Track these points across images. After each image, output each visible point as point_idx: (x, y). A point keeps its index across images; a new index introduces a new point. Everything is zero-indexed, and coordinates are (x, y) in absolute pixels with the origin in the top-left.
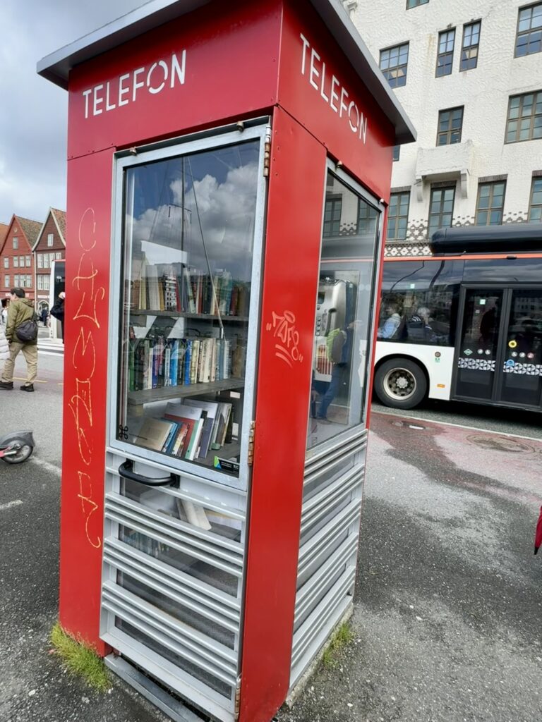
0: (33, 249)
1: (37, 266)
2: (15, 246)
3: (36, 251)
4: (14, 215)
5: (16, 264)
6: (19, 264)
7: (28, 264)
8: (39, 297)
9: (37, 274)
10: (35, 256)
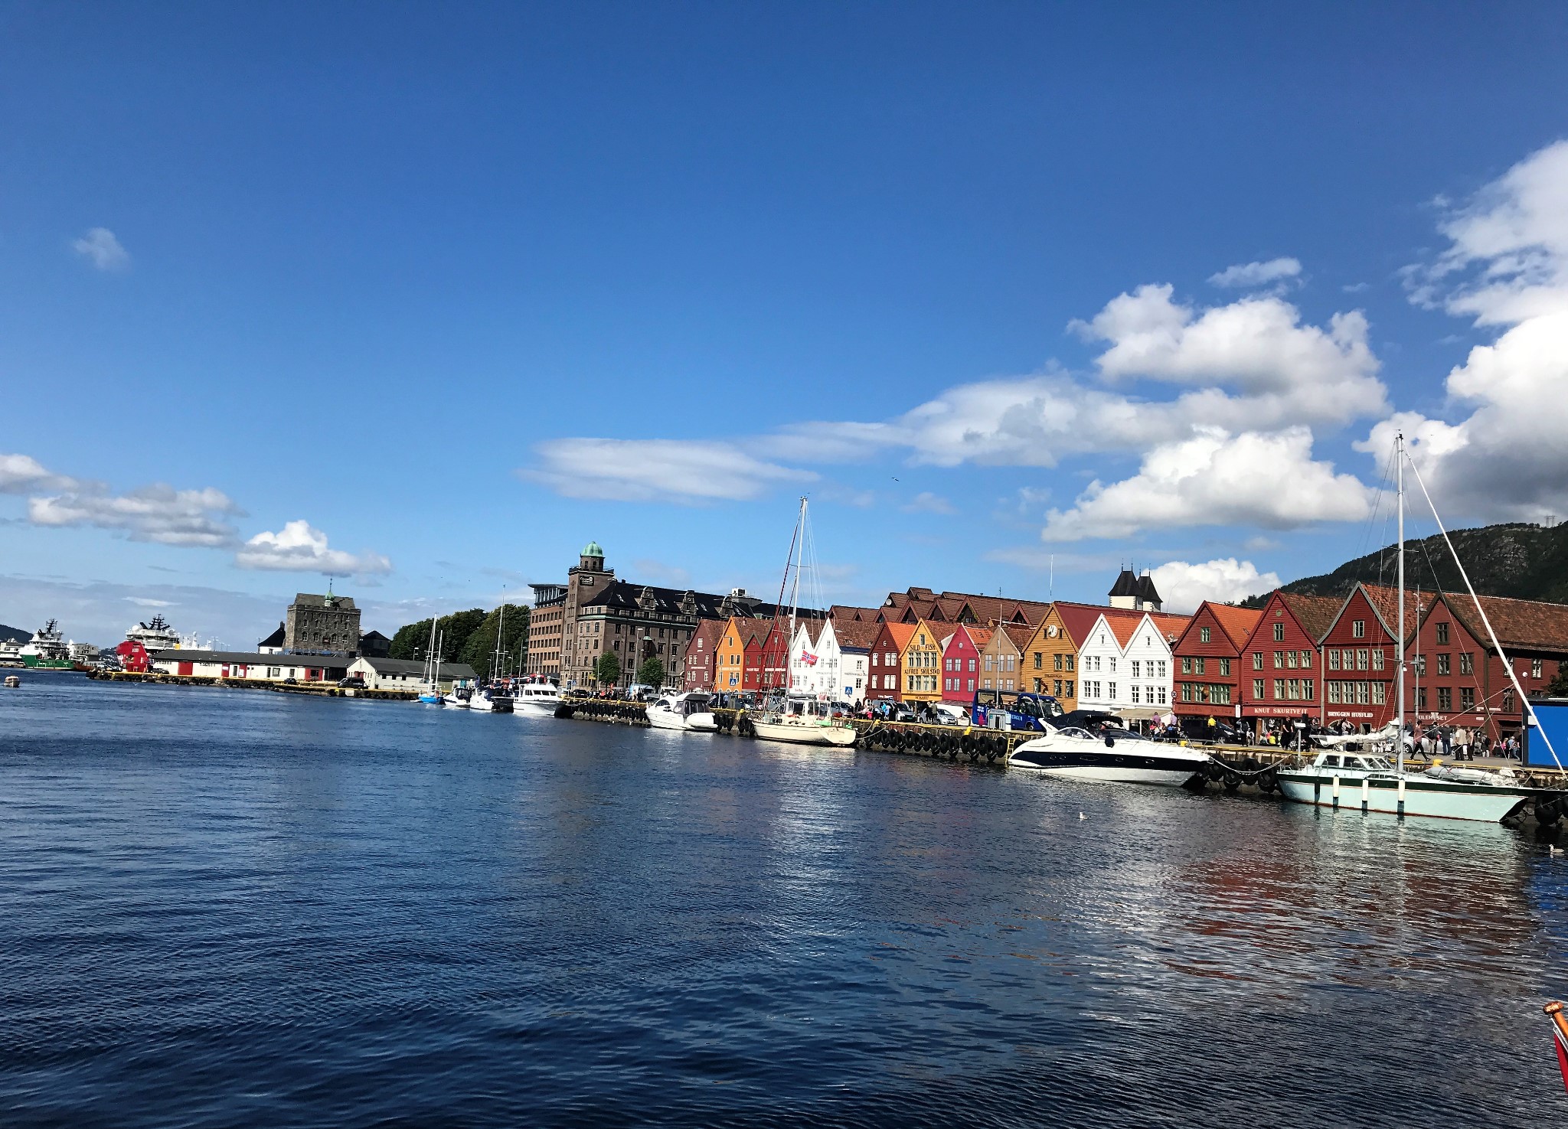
0: (1319, 643)
1: (1327, 667)
2: (1276, 636)
3: (1325, 645)
5: (1278, 664)
6: (1284, 663)
7: (1306, 664)
8: (1331, 714)
9: (1326, 680)
10: (1323, 653)
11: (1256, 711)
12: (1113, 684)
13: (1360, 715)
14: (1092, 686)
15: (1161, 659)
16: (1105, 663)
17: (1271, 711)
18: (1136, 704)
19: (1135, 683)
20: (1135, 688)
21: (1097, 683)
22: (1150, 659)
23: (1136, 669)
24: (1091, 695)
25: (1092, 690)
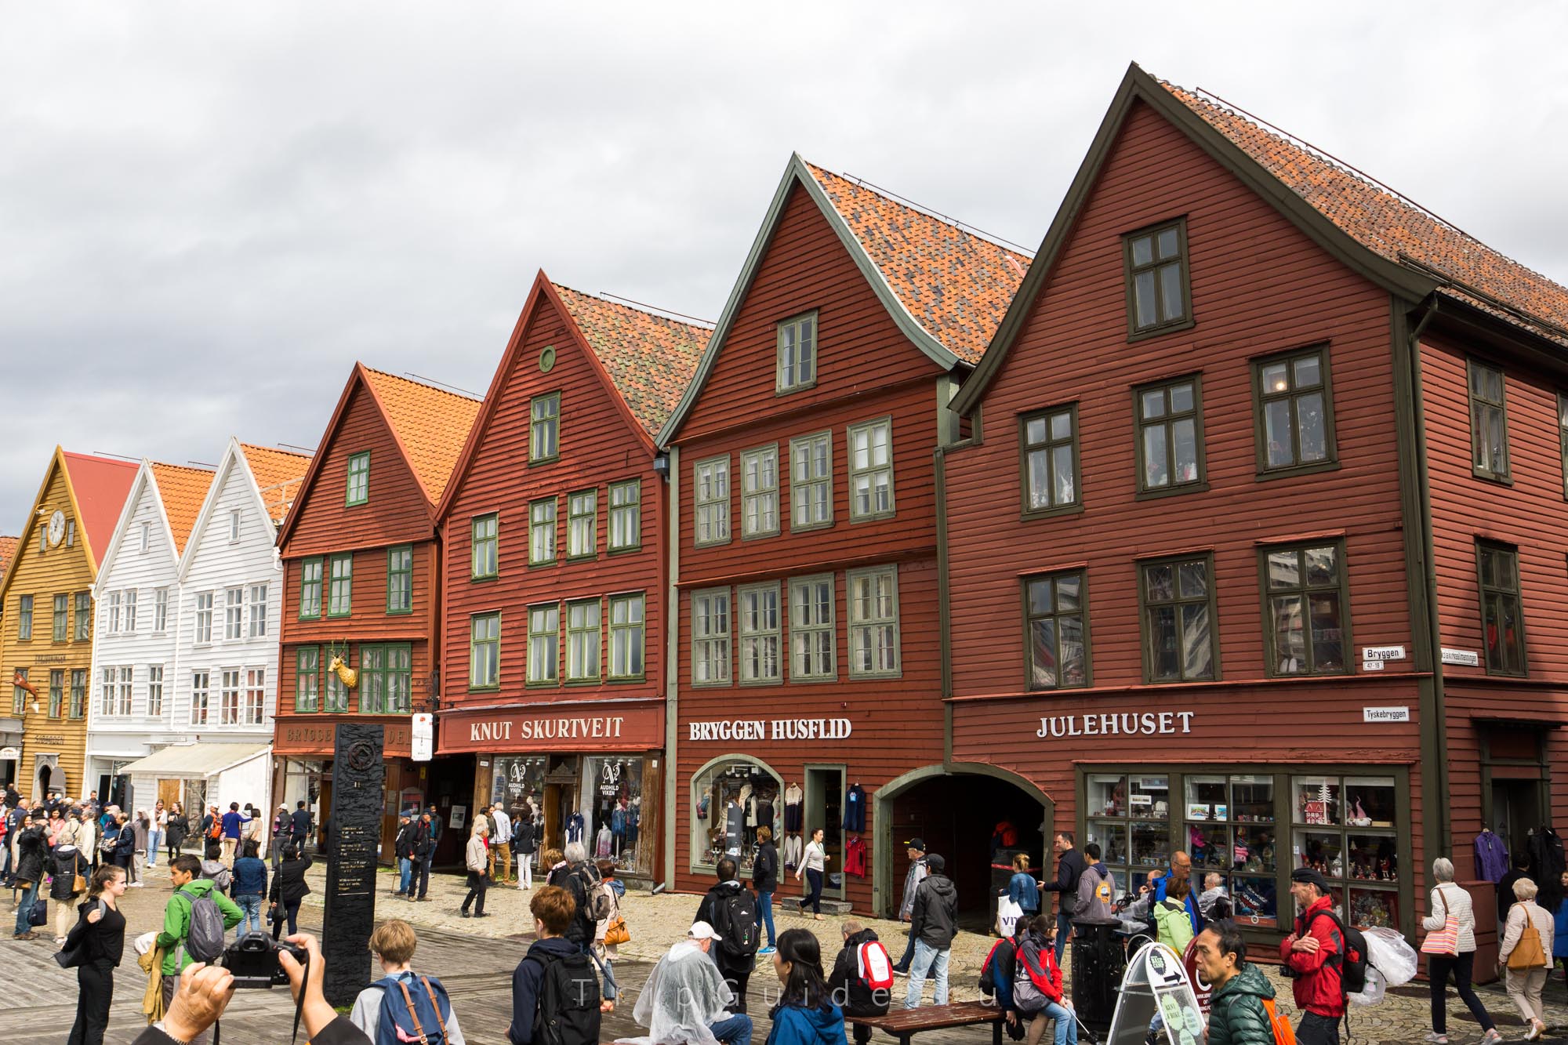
0: (664, 439)
1: (687, 538)
2: (539, 445)
3: (681, 447)
4: (541, 278)
5: (540, 547)
6: (561, 540)
7: (622, 533)
8: (700, 731)
9: (681, 590)
10: (674, 480)
11: (475, 734)
12: (156, 671)
13: (807, 729)
14: (118, 683)
15: (258, 577)
16: (146, 607)
17: (516, 730)
18: (199, 728)
19: (200, 661)
20: (202, 679)
22: (237, 581)
23: (205, 617)
24: (117, 709)
25: (118, 691)
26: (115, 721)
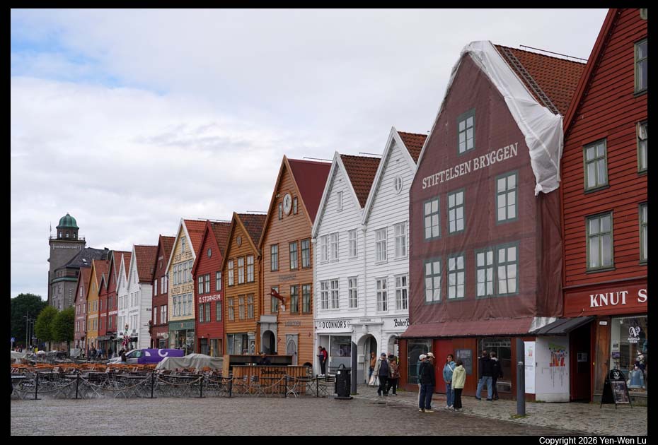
11: (593, 302)
12: (352, 281)
14: (330, 290)
16: (344, 241)
18: (383, 313)
19: (380, 273)
20: (382, 283)
21: (335, 283)
23: (382, 245)
24: (330, 305)
25: (330, 295)
26: (330, 312)
